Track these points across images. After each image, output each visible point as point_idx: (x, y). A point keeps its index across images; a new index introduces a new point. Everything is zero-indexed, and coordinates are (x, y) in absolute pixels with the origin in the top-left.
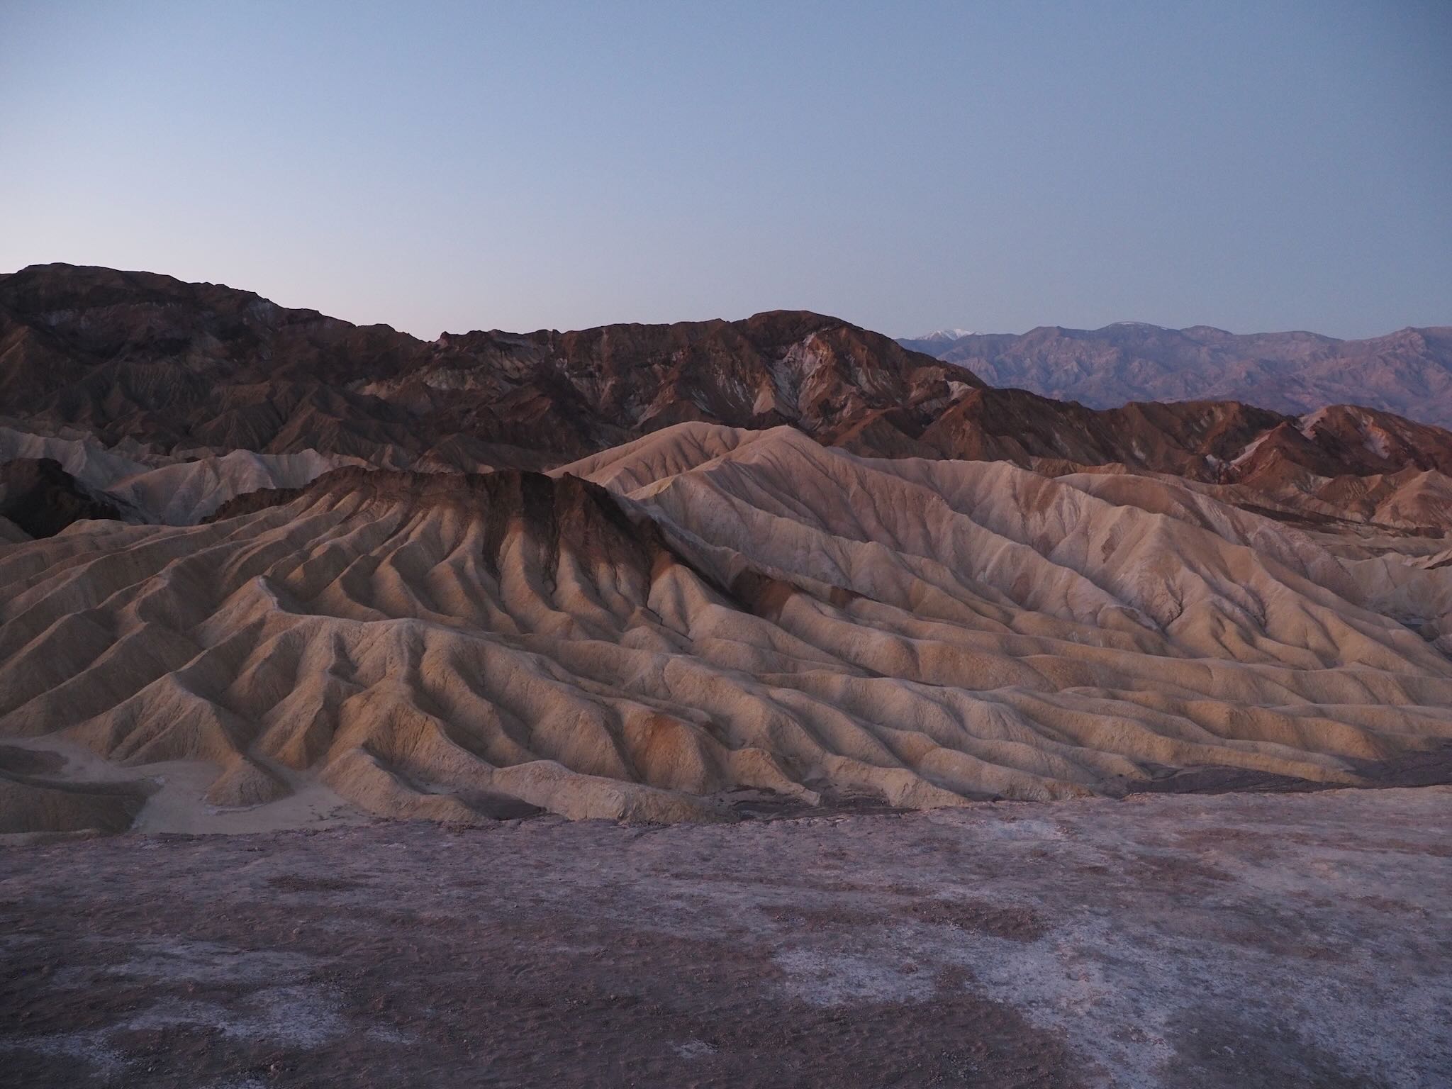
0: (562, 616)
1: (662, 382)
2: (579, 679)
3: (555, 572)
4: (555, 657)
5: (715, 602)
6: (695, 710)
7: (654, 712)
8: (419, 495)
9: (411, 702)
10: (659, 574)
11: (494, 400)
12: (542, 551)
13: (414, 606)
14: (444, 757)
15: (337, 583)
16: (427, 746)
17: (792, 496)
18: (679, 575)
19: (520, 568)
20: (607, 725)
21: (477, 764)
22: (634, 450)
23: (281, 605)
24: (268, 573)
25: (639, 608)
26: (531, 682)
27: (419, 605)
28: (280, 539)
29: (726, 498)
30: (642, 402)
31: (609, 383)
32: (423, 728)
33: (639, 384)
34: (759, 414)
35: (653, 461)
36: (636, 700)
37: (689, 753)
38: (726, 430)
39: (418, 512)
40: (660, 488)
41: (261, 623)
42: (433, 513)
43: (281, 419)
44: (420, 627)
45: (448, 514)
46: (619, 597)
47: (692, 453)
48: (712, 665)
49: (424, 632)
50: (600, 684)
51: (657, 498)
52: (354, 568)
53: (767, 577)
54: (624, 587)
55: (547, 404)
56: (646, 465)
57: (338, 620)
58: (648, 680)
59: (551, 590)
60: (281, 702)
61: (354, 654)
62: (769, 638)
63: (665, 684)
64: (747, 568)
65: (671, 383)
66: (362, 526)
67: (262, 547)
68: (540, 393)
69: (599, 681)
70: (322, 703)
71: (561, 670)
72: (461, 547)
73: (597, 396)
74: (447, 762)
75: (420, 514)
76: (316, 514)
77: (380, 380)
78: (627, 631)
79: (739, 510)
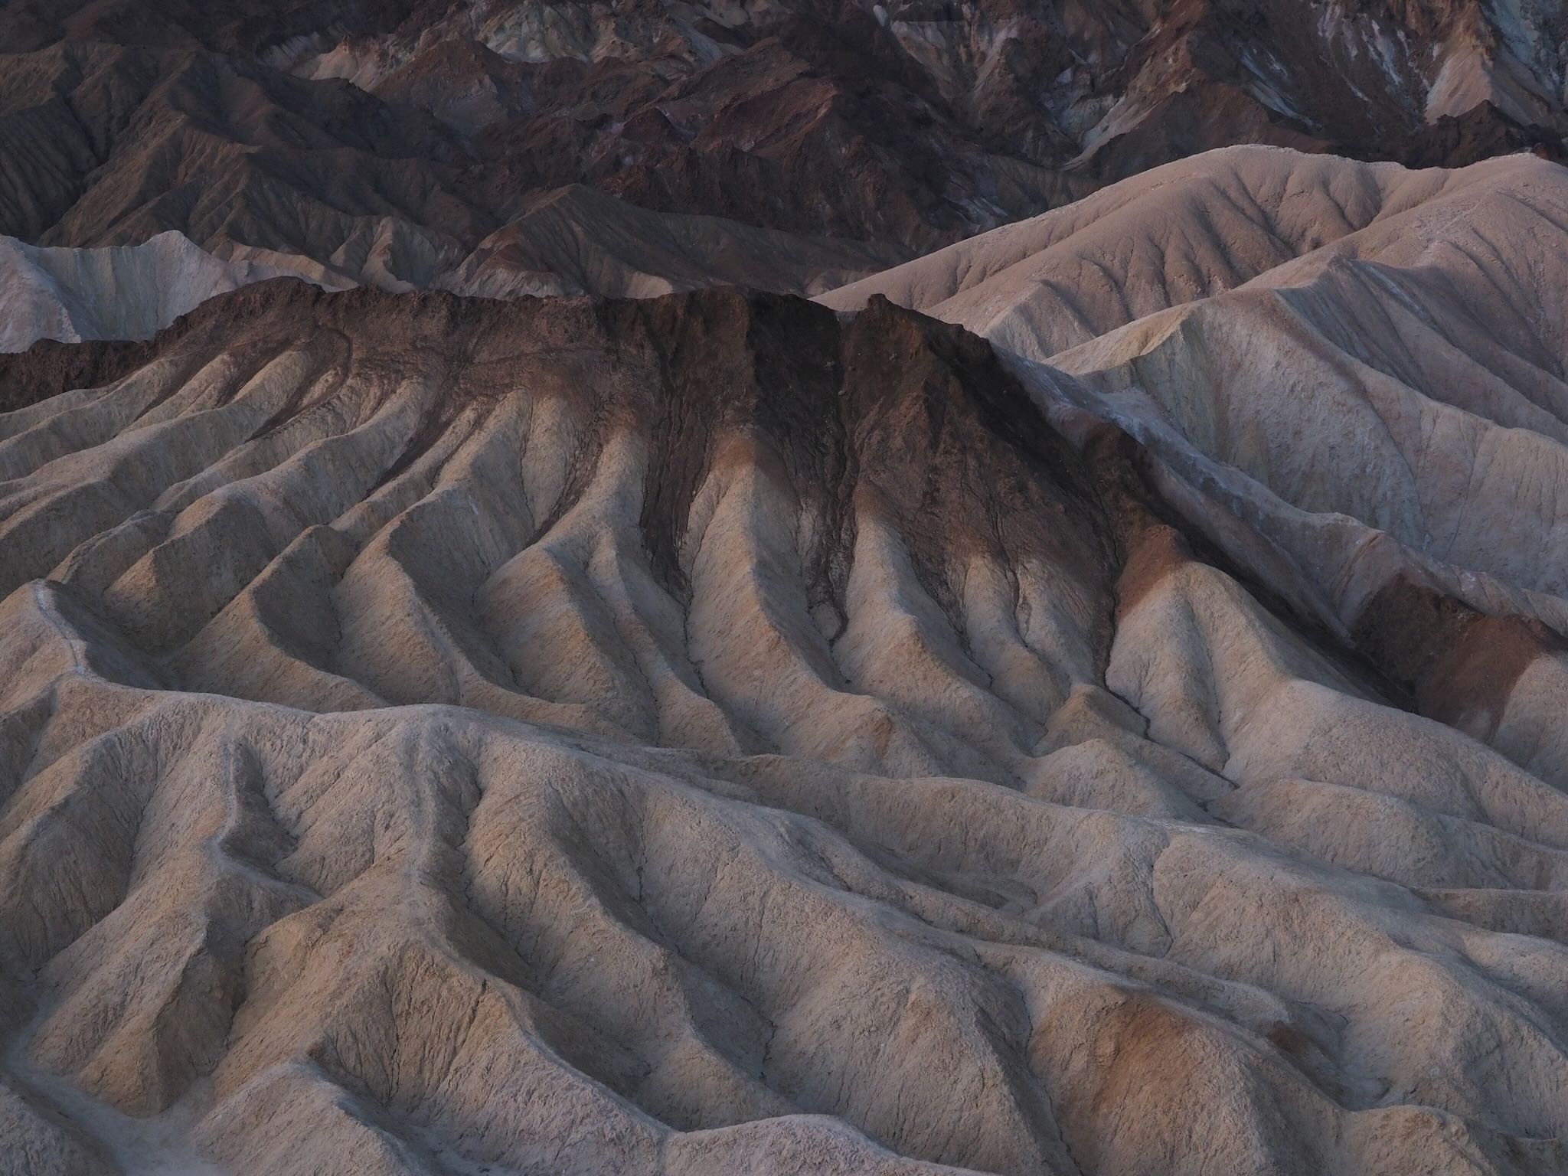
0: (858, 708)
1: (1156, 28)
2: (909, 888)
3: (844, 580)
4: (842, 827)
5: (1303, 674)
6: (1241, 987)
7: (1122, 990)
8: (466, 360)
9: (443, 940)
10: (1141, 589)
11: (674, 89)
12: (808, 522)
13: (452, 671)
14: (530, 1094)
15: (244, 602)
16: (484, 1063)
17: (1542, 365)
18: (1199, 594)
19: (745, 569)
20: (985, 1021)
21: (622, 1119)
22: (1072, 230)
23: (96, 663)
24: (61, 573)
25: (1081, 689)
26: (773, 893)
27: (466, 669)
28: (91, 480)
29: (1342, 370)
30: (1096, 91)
31: (1001, 37)
32: (474, 1011)
33: (1087, 35)
34: (1444, 121)
35: (1125, 263)
36: (1076, 954)
37: (1224, 1111)
38: (1344, 169)
39: (463, 408)
40: (1145, 343)
41: (43, 711)
42: (506, 408)
43: (91, 144)
44: (467, 730)
45: (547, 413)
46: (1025, 653)
47: (1240, 236)
48: (1294, 857)
49: (480, 743)
50: (968, 905)
51: (1139, 371)
52: (289, 561)
53: (1461, 603)
54: (1040, 626)
55: (822, 98)
56: (1107, 273)
57: (245, 709)
58: (1105, 895)
59: (831, 630)
60: (96, 927)
61: (288, 803)
62: (1466, 782)
63: (1155, 908)
64: (1401, 577)
65: (1180, 31)
66: (312, 446)
67: (44, 502)
68: (804, 66)
69: (967, 895)
70: (202, 936)
71: (857, 859)
72: (582, 505)
73: (965, 77)
74: (538, 1110)
75: (469, 414)
76: (186, 414)
77: (360, 36)
78: (1047, 753)
79: (1379, 405)
